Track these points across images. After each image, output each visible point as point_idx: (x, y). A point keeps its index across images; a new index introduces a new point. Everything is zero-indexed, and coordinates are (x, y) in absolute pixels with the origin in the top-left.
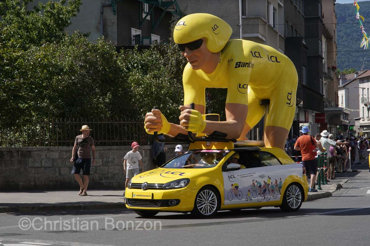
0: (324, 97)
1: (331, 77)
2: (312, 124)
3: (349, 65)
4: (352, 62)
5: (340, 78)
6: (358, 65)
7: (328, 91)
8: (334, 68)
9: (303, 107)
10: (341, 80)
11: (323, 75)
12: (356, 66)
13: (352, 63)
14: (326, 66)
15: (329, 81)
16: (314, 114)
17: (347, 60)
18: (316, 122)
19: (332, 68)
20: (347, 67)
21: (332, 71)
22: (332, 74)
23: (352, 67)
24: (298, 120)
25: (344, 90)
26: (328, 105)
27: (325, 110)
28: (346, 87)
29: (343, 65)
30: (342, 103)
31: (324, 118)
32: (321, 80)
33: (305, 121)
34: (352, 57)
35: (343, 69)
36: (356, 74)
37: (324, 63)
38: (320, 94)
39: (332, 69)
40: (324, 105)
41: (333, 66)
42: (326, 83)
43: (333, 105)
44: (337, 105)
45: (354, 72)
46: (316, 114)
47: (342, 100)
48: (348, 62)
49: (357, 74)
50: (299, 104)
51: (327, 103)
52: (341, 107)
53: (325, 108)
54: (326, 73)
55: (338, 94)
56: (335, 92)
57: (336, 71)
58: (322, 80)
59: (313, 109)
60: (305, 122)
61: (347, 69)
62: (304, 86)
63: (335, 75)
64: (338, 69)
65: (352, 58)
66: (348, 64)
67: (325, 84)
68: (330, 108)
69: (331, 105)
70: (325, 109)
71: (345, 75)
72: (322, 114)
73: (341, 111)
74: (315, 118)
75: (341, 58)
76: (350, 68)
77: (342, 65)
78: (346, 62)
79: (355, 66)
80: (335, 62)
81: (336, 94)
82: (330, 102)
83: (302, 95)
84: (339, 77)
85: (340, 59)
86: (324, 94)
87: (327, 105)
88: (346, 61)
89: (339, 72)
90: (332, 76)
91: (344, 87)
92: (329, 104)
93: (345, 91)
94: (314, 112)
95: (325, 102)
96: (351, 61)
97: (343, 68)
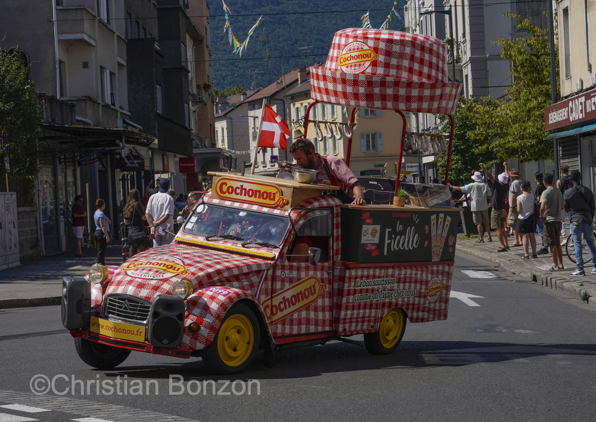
0: (193, 132)
1: (203, 101)
2: (175, 174)
3: (233, 82)
4: (237, 77)
5: (219, 102)
6: (247, 81)
7: (199, 123)
8: (207, 87)
9: (158, 149)
10: (220, 105)
11: (190, 97)
12: (244, 82)
13: (238, 79)
14: (194, 84)
15: (199, 106)
16: (177, 159)
17: (230, 73)
18: (180, 172)
19: (204, 87)
20: (230, 84)
21: (204, 92)
22: (205, 96)
23: (238, 85)
24: (153, 169)
25: (226, 121)
26: (200, 144)
27: (194, 152)
28: (227, 115)
29: (224, 81)
30: (223, 141)
31: (193, 165)
32: (186, 105)
33: (164, 170)
34: (238, 69)
35: (224, 88)
36: (243, 94)
37: (192, 79)
38: (185, 128)
39: (204, 89)
40: (192, 145)
41: (206, 84)
42: (196, 111)
43: (207, 145)
44: (214, 145)
45: (240, 92)
46: (180, 158)
47: (223, 136)
48: (231, 77)
49: (245, 96)
50: (151, 143)
51: (198, 142)
52: (221, 147)
53: (194, 149)
54: (194, 94)
55: (214, 127)
56: (210, 125)
57: (210, 90)
58: (189, 105)
59: (176, 152)
60: (164, 172)
61: (229, 87)
62: (159, 115)
63: (209, 98)
64: (214, 89)
65: (237, 71)
66: (232, 80)
67: (194, 112)
68: (203, 149)
69: (205, 145)
70: (195, 151)
71: (226, 97)
72: (191, 160)
73: (220, 153)
74: (180, 165)
75: (221, 70)
76: (234, 87)
77: (222, 81)
78: (229, 77)
79: (242, 82)
80: (208, 76)
81: (212, 127)
82: (201, 140)
83: (157, 129)
84: (217, 101)
85: (218, 73)
86: (193, 126)
87: (198, 145)
88: (228, 75)
89: (216, 92)
90: (204, 99)
91: (224, 117)
92: (201, 142)
93: (227, 122)
94: (177, 157)
95: (194, 140)
96: (236, 75)
97: (224, 86)
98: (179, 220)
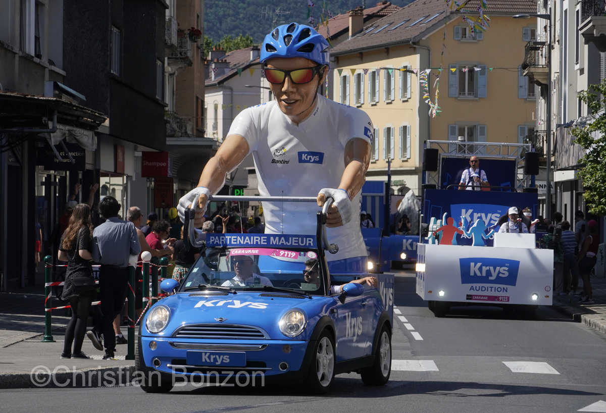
0: (167, 109)
1: (187, 57)
2: (134, 179)
3: (235, 27)
4: (244, 18)
5: (212, 60)
6: (259, 27)
7: (178, 93)
8: (195, 34)
9: (109, 135)
10: (213, 66)
11: (166, 50)
12: (255, 29)
13: (244, 22)
14: (174, 27)
15: (180, 66)
16: (139, 154)
17: (231, 12)
18: (143, 176)
19: (189, 34)
20: (230, 31)
21: (189, 42)
22: (190, 49)
23: (244, 34)
24: (97, 168)
25: (222, 92)
26: (178, 130)
27: (168, 143)
28: (225, 83)
29: (221, 24)
30: (215, 127)
31: (164, 164)
32: (159, 63)
33: (116, 170)
34: (245, 5)
35: (220, 36)
36: (253, 49)
37: (170, 20)
38: (156, 101)
39: (191, 37)
40: (165, 131)
41: (193, 28)
42: (174, 73)
43: (189, 132)
44: (201, 132)
45: (248, 46)
46: (144, 153)
47: (216, 119)
48: (233, 18)
49: (256, 52)
50: (99, 125)
51: (175, 126)
52: (211, 137)
53: (167, 139)
54: (172, 45)
55: (203, 102)
56: (197, 98)
57: (199, 40)
58: (163, 63)
59: (137, 141)
60: (116, 174)
61: (230, 36)
62: (113, 78)
63: (197, 53)
64: (206, 37)
65: (244, 9)
66: (235, 23)
67: (171, 75)
68: (182, 139)
69: (186, 132)
70: (170, 141)
71: (226, 52)
72: (161, 155)
73: (211, 146)
74: (142, 164)
75: (217, 6)
76: (237, 35)
77: (218, 25)
78: (229, 18)
79: (251, 28)
80: (198, 16)
81: (200, 102)
82: (181, 124)
83: (108, 101)
84: (209, 58)
85: (212, 11)
86: (168, 100)
87: (175, 131)
88: (229, 15)
89: (208, 44)
90: (189, 54)
91: (220, 85)
92: (180, 127)
93: (223, 94)
94: (138, 149)
95: (169, 122)
96: (241, 16)
97: (220, 32)
98: (144, 258)
